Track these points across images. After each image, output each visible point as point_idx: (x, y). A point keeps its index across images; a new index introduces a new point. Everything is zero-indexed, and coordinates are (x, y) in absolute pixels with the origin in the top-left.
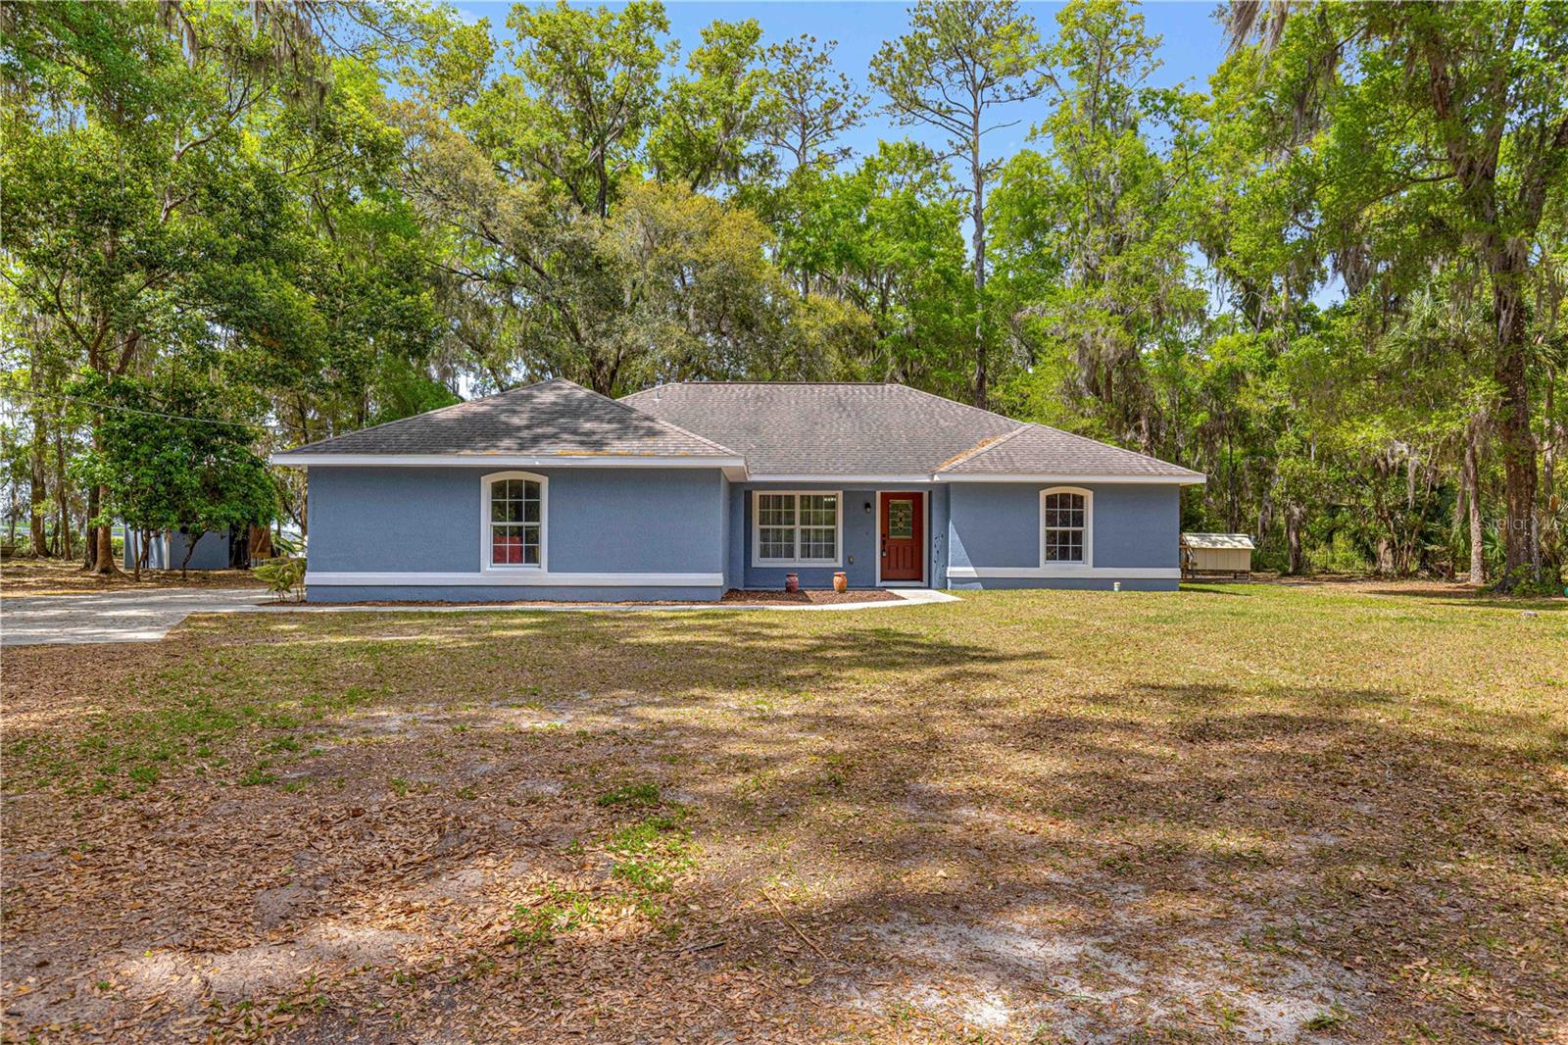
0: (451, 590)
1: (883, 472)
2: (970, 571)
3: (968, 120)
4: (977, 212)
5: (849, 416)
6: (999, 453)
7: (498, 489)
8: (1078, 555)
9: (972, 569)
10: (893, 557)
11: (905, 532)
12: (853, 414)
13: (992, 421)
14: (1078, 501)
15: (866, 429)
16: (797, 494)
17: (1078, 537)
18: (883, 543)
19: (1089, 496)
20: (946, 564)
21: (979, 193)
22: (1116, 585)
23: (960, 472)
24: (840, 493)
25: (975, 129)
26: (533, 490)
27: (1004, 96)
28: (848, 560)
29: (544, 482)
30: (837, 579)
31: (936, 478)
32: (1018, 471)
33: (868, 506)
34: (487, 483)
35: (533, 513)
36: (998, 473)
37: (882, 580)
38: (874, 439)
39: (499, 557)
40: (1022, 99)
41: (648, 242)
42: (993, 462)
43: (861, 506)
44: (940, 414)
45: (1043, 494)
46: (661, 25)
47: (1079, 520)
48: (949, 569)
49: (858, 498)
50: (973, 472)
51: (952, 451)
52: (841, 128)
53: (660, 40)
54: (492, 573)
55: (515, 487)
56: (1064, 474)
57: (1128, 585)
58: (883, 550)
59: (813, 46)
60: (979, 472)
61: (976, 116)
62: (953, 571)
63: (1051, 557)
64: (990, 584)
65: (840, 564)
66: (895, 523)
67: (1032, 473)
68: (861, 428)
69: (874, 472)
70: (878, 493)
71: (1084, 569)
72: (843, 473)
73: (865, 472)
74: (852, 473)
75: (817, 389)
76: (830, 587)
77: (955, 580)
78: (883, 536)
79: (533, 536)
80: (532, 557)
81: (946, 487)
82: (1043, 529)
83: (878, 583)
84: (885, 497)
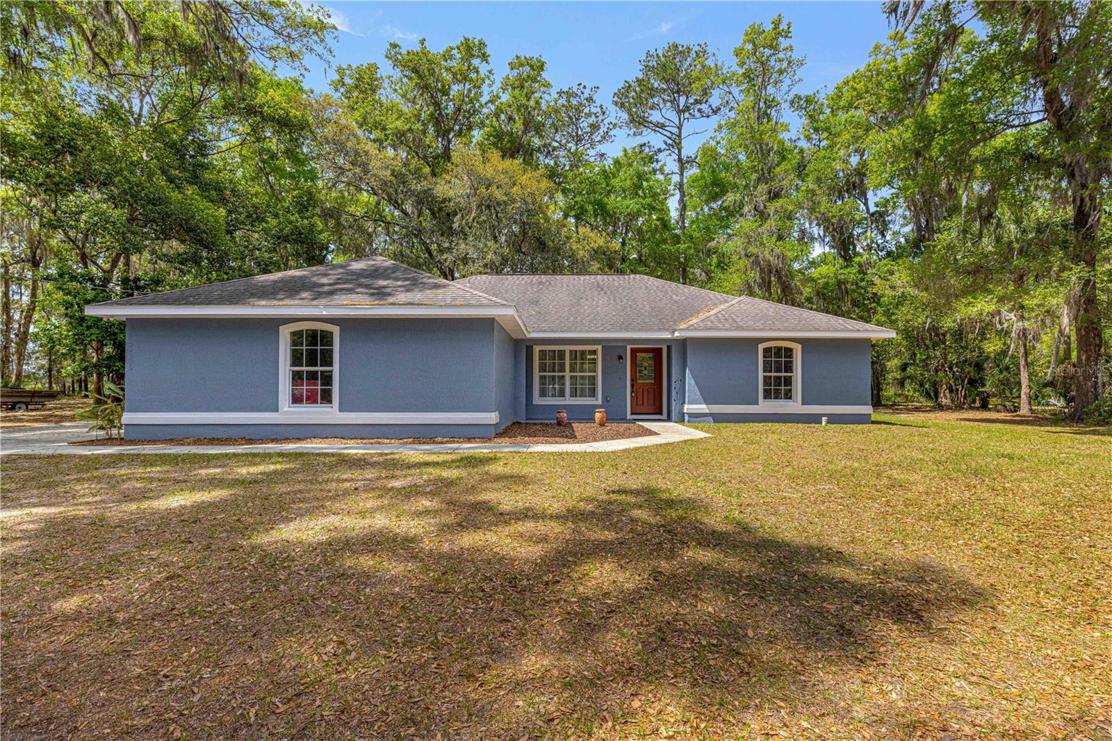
0: (253, 429)
1: (633, 330)
2: (703, 408)
3: (675, 130)
4: (680, 185)
5: (605, 293)
6: (723, 316)
7: (297, 337)
8: (788, 396)
9: (704, 406)
10: (640, 397)
11: (649, 377)
12: (609, 292)
13: (711, 296)
14: (789, 351)
15: (618, 301)
16: (568, 348)
17: (788, 381)
18: (632, 386)
19: (797, 349)
20: (684, 403)
21: (682, 174)
22: (824, 419)
23: (696, 329)
24: (599, 347)
25: (679, 136)
26: (327, 338)
27: (698, 114)
28: (605, 398)
29: (336, 330)
30: (598, 415)
31: (676, 334)
32: (742, 329)
33: (620, 358)
34: (285, 333)
35: (327, 360)
36: (726, 330)
37: (632, 414)
38: (625, 308)
39: (296, 399)
40: (708, 116)
41: (472, 191)
42: (720, 322)
43: (615, 357)
44: (672, 291)
45: (761, 347)
46: (484, 57)
47: (789, 367)
48: (686, 406)
49: (613, 350)
50: (706, 329)
51: (684, 316)
52: (599, 142)
53: (483, 69)
54: (288, 412)
55: (313, 336)
56: (779, 330)
57: (834, 419)
58: (632, 392)
59: (585, 91)
60: (711, 329)
61: (680, 128)
62: (687, 408)
63: (767, 395)
64: (719, 418)
65: (599, 402)
66: (641, 371)
67: (754, 330)
68: (615, 301)
69: (626, 330)
70: (629, 347)
71: (795, 406)
72: (602, 331)
73: (620, 331)
74: (609, 331)
75: (582, 278)
76: (592, 420)
77: (691, 415)
78: (632, 380)
79: (327, 379)
80: (327, 397)
81: (683, 343)
82: (761, 374)
83: (629, 416)
84: (634, 351)
